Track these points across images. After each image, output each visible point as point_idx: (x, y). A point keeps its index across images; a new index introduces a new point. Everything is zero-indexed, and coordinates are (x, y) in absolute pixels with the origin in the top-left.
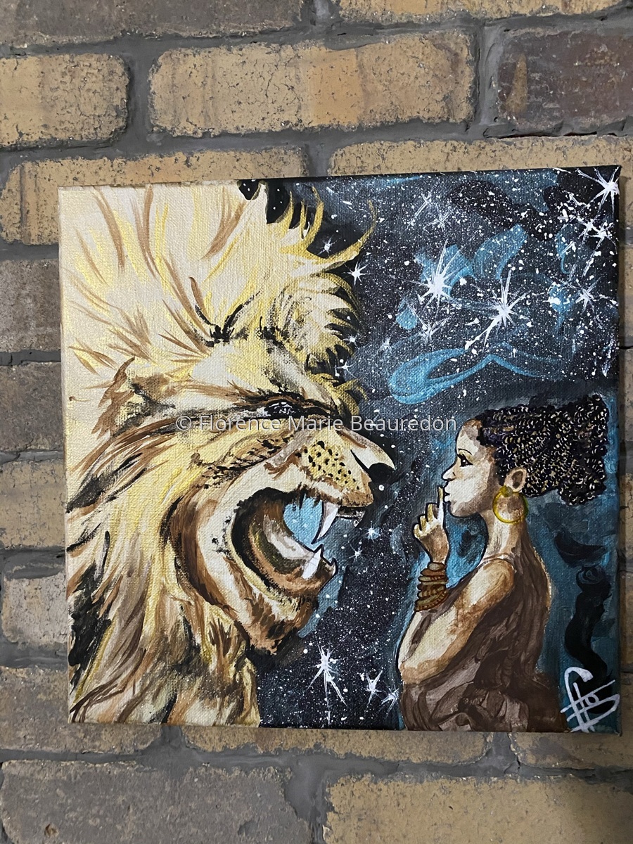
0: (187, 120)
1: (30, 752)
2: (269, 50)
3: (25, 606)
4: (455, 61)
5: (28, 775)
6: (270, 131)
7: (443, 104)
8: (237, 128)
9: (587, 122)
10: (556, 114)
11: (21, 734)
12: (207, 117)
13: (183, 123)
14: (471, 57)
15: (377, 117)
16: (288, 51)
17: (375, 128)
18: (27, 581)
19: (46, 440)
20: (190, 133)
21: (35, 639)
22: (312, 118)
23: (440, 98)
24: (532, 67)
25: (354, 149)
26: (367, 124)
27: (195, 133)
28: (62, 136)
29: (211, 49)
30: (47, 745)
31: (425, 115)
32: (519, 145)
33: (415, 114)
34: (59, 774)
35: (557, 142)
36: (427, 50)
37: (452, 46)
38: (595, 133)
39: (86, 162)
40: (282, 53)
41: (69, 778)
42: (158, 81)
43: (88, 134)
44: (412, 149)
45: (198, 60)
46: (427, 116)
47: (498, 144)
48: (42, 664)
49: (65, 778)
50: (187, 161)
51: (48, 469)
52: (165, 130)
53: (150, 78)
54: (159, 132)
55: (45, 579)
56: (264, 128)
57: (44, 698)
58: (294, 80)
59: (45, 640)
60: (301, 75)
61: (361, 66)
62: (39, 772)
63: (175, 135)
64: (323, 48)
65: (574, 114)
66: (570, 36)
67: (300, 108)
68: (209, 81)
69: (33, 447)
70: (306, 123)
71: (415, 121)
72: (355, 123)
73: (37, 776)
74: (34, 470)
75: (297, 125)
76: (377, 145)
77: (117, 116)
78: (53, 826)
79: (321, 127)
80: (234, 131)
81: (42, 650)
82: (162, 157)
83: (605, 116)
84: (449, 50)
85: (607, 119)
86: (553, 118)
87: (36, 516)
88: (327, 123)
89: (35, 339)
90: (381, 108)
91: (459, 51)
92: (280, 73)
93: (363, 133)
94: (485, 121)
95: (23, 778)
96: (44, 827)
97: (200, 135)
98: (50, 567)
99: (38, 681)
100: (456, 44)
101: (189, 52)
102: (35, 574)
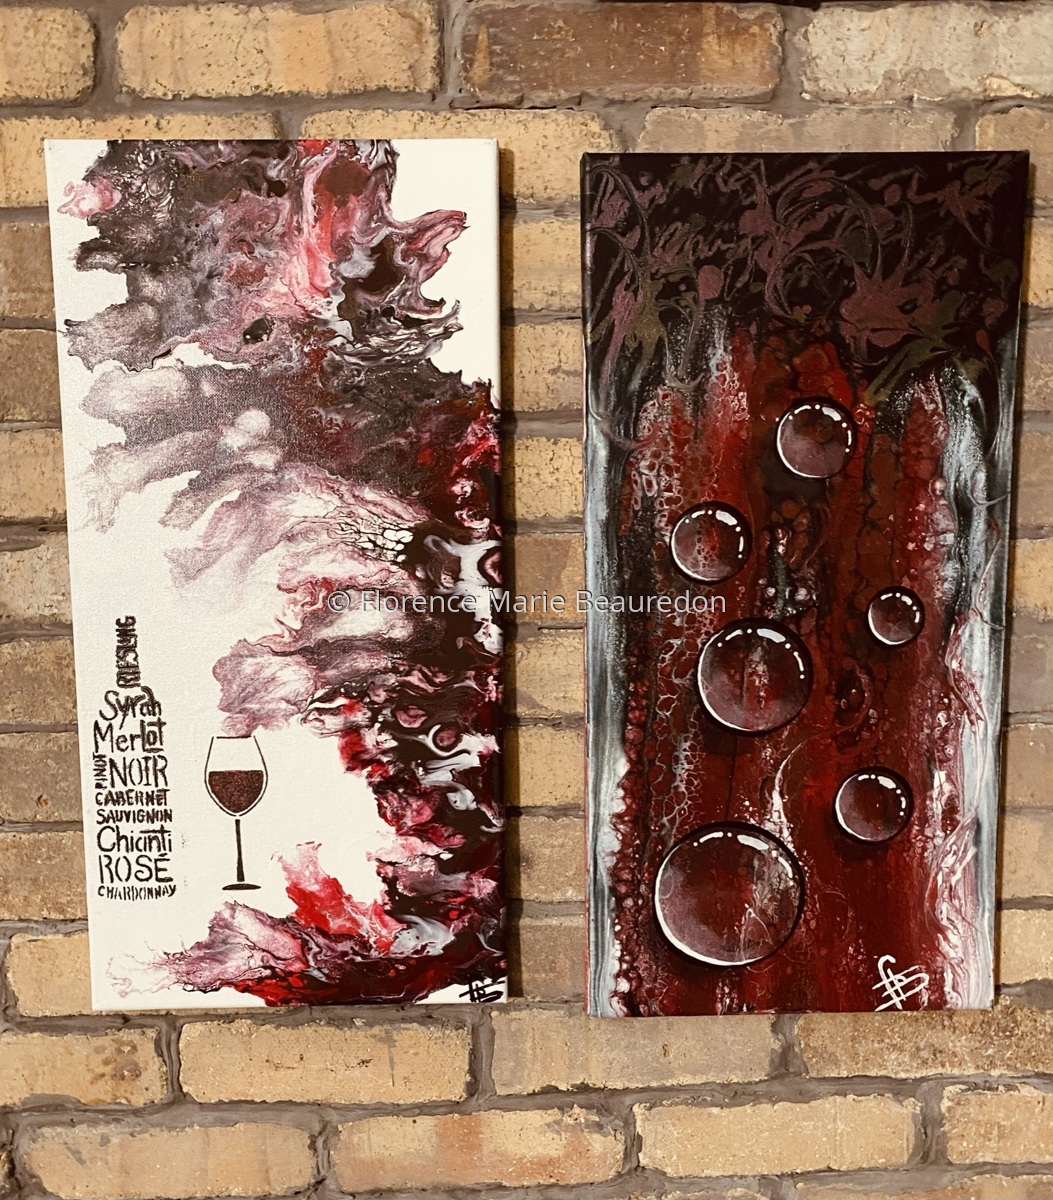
0: (157, 81)
1: (19, 724)
2: (237, 11)
3: (7, 580)
4: (419, 30)
5: (18, 747)
6: (241, 96)
7: (409, 73)
8: (208, 92)
9: (544, 96)
10: (517, 87)
11: (9, 707)
12: (177, 79)
13: (153, 84)
14: (434, 27)
15: (346, 84)
16: (256, 13)
17: (345, 96)
18: (9, 554)
19: (23, 410)
20: (160, 94)
21: (21, 612)
22: (282, 84)
23: (405, 66)
24: (493, 39)
25: (324, 116)
26: (336, 91)
27: (165, 94)
28: (27, 93)
29: (178, 8)
30: (38, 716)
31: (391, 84)
32: (482, 117)
33: (382, 83)
34: (50, 745)
35: (519, 115)
36: (393, 18)
37: (416, 15)
38: (554, 107)
39: (54, 121)
40: (251, 15)
41: (60, 747)
42: (125, 40)
43: (55, 93)
44: (380, 118)
45: (166, 18)
46: (394, 84)
47: (462, 116)
48: (27, 637)
49: (56, 748)
50: (158, 124)
51: (27, 439)
52: (134, 90)
53: (117, 35)
54: (127, 92)
55: (26, 552)
56: (234, 92)
57: (31, 670)
58: (263, 43)
59: (30, 613)
60: (270, 39)
61: (329, 32)
62: (28, 744)
63: (144, 96)
64: (291, 12)
65: (533, 88)
66: (528, 9)
67: (269, 73)
68: (177, 40)
69: (10, 417)
70: (276, 88)
71: (383, 90)
72: (324, 90)
73: (27, 748)
74: (12, 440)
75: (267, 90)
76: (346, 113)
77: (84, 75)
78: (45, 797)
79: (290, 92)
80: (204, 94)
81: (27, 622)
82: (132, 119)
83: (562, 92)
84: (413, 18)
85: (564, 95)
86: (513, 91)
87: (16, 486)
88: (296, 89)
89: (8, 305)
90: (349, 76)
91: (423, 21)
92: (249, 36)
93: (333, 101)
94: (452, 92)
95: (13, 751)
96: (36, 798)
97: (170, 97)
98: (32, 539)
99: (24, 654)
100: (420, 13)
101: (156, 9)
102: (15, 546)
